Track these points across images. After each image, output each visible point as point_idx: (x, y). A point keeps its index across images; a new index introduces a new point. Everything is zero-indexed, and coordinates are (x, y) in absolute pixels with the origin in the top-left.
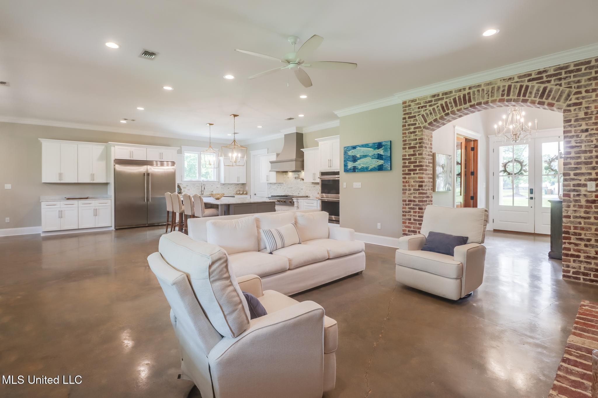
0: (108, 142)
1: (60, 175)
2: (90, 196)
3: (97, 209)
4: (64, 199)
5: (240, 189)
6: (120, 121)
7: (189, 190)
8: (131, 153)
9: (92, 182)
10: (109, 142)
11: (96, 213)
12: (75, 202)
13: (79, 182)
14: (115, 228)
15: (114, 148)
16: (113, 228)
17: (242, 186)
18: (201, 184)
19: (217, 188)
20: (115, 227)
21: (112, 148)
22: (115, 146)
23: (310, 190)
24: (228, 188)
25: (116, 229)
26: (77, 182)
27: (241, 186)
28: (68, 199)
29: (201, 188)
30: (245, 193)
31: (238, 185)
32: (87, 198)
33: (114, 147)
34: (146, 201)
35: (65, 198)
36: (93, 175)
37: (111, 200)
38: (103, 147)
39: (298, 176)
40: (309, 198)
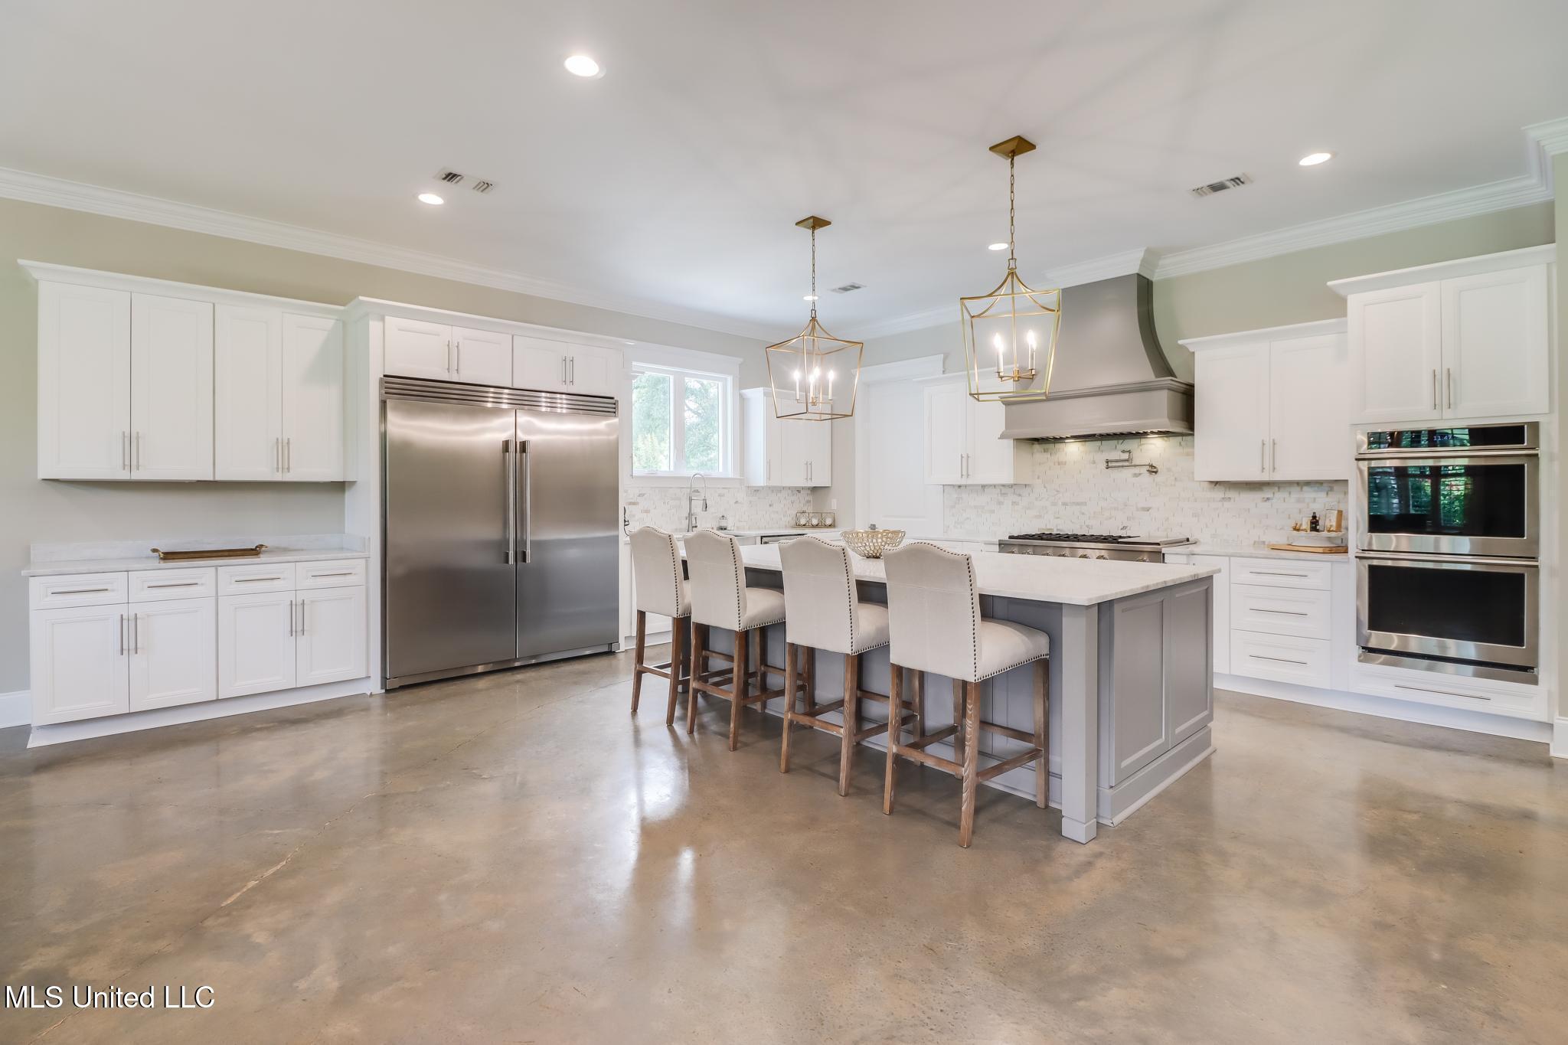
0: (355, 296)
1: (130, 441)
2: (268, 541)
3: (303, 604)
4: (148, 558)
5: (805, 509)
6: (415, 197)
7: (647, 511)
8: (453, 351)
9: (278, 477)
10: (361, 298)
11: (298, 622)
12: (202, 572)
13: (218, 478)
14: (384, 685)
15: (379, 324)
16: (374, 686)
17: (810, 498)
18: (689, 490)
19: (737, 502)
20: (384, 679)
21: (375, 326)
22: (387, 318)
23: (1195, 515)
24: (770, 505)
25: (387, 691)
26: (211, 479)
27: (807, 498)
28: (169, 556)
29: (685, 503)
30: (829, 522)
31: (799, 491)
32: (255, 552)
33: (383, 320)
34: (511, 561)
35: (155, 551)
36: (283, 448)
37: (367, 559)
38: (329, 323)
39: (1125, 456)
40: (1192, 548)
